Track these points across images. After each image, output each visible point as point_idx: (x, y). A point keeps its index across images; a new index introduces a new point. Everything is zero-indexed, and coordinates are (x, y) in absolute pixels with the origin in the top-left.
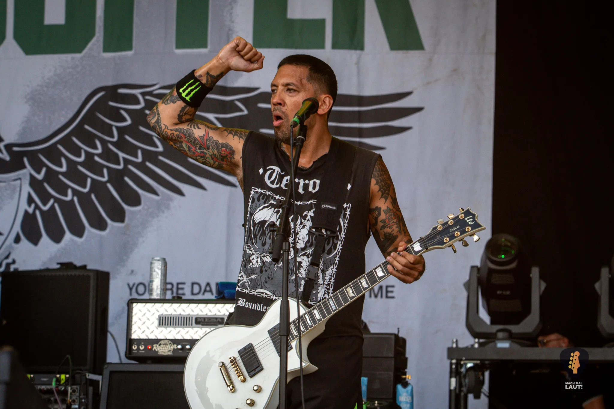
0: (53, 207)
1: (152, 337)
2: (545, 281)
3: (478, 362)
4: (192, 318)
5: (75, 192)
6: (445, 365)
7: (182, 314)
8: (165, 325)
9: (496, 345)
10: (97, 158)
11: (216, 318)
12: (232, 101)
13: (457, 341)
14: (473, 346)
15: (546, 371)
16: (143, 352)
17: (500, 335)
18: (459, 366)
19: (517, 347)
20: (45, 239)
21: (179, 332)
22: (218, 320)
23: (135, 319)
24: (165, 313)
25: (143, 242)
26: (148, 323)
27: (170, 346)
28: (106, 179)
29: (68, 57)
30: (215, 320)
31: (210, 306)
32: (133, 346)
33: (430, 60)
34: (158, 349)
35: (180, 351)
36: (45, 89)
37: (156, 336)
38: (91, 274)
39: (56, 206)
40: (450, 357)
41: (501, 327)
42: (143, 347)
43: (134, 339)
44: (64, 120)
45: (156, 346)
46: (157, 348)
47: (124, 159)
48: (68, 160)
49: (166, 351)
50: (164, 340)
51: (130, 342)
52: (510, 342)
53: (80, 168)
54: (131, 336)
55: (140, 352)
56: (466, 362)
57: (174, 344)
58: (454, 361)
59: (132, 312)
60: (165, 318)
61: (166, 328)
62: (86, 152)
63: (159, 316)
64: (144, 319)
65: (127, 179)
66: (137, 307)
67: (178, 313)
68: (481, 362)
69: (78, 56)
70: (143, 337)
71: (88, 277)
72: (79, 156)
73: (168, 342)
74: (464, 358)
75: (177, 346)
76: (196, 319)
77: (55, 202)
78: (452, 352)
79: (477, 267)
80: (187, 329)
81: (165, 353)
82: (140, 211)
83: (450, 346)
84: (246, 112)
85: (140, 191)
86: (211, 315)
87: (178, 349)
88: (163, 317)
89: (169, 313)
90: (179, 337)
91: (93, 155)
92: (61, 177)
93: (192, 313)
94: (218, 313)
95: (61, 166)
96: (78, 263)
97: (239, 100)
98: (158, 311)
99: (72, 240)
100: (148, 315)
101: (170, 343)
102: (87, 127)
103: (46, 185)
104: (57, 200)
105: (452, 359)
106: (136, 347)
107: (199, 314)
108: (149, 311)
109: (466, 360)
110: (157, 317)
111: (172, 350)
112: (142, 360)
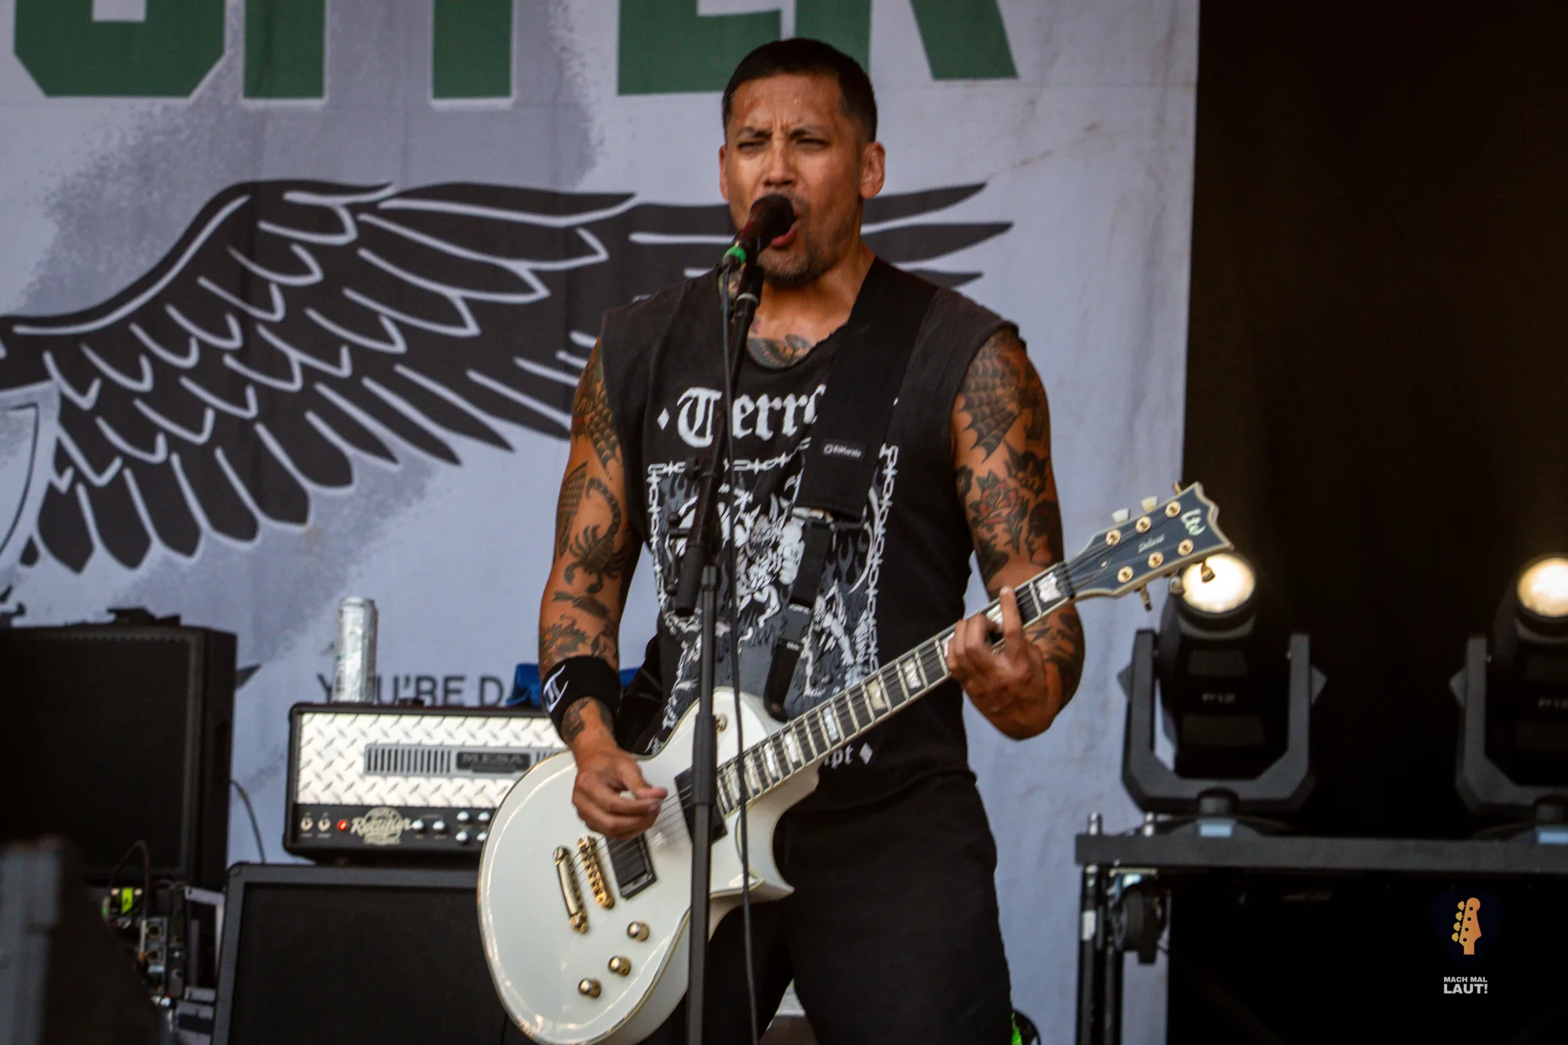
0: (119, 478)
1: (349, 799)
2: (1325, 671)
3: (1153, 872)
4: (449, 753)
5: (175, 444)
6: (1070, 877)
7: (423, 743)
8: (382, 768)
9: (1197, 830)
10: (230, 362)
11: (510, 756)
12: (570, 230)
13: (1099, 819)
14: (1139, 831)
15: (1323, 897)
16: (327, 836)
17: (1209, 804)
18: (1104, 883)
19: (1249, 834)
20: (101, 557)
21: (416, 788)
22: (513, 759)
23: (306, 753)
24: (383, 740)
25: (360, 575)
26: (340, 765)
27: (394, 823)
28: (252, 411)
29: (156, 105)
30: (506, 760)
31: (495, 723)
32: (301, 821)
33: (1032, 103)
34: (365, 830)
35: (419, 837)
36: (97, 183)
37: (360, 798)
38: (192, 639)
39: (128, 474)
40: (1082, 859)
41: (1211, 784)
42: (328, 825)
43: (305, 806)
44: (145, 264)
45: (360, 823)
46: (362, 827)
47: (304, 367)
48: (156, 362)
49: (385, 835)
50: (380, 809)
51: (295, 811)
52: (1233, 822)
53: (187, 383)
54: (297, 795)
55: (320, 836)
56: (1122, 871)
57: (404, 817)
58: (1092, 869)
59: (300, 738)
60: (383, 752)
61: (385, 777)
62: (202, 344)
63: (366, 746)
64: (330, 753)
65: (312, 417)
66: (313, 726)
67: (414, 741)
68: (1159, 873)
69: (180, 103)
70: (327, 798)
71: (184, 646)
72: (184, 353)
73: (390, 812)
74: (1117, 863)
75: (411, 823)
76: (460, 756)
77: (125, 465)
78: (1087, 847)
79: (1151, 632)
80: (436, 781)
81: (381, 839)
82: (350, 498)
83: (1083, 830)
84: (603, 255)
85: (349, 450)
86: (496, 747)
87: (412, 830)
88: (376, 751)
89: (392, 740)
90: (415, 801)
91: (221, 352)
92: (139, 404)
93: (448, 742)
94: (514, 743)
95: (138, 376)
96: (160, 611)
97: (589, 226)
98: (364, 734)
99: (168, 562)
100: (341, 744)
101: (394, 817)
102: (203, 282)
103: (102, 424)
104: (129, 461)
105: (1087, 865)
106: (310, 825)
107: (467, 744)
108: (342, 733)
109: (1121, 866)
110: (362, 749)
111: (399, 833)
112: (323, 855)
